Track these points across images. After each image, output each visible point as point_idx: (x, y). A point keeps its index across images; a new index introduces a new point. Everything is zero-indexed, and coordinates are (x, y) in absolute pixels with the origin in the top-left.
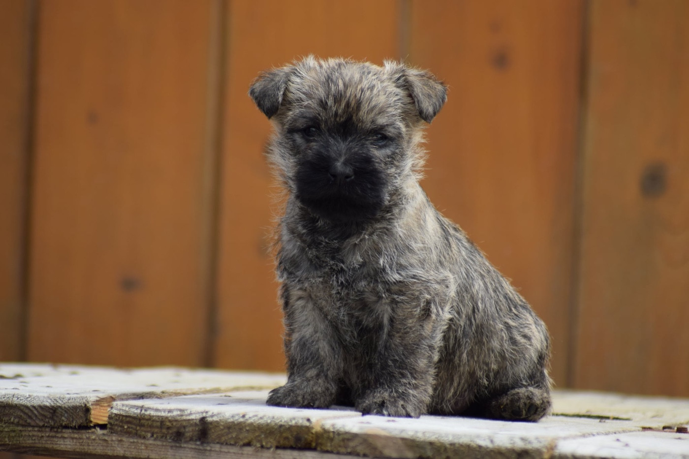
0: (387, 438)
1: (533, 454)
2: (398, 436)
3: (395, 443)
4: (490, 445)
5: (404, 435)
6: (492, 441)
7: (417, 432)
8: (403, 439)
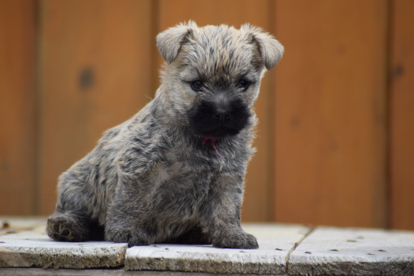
0: (10, 254)
1: (110, 258)
2: (18, 252)
3: (16, 257)
4: (82, 254)
5: (22, 251)
6: (82, 251)
7: (30, 248)
8: (21, 254)
